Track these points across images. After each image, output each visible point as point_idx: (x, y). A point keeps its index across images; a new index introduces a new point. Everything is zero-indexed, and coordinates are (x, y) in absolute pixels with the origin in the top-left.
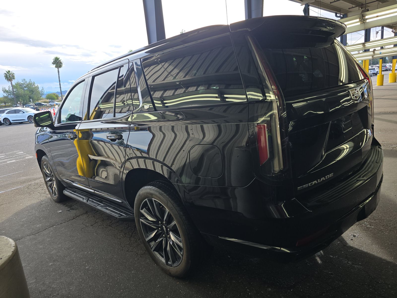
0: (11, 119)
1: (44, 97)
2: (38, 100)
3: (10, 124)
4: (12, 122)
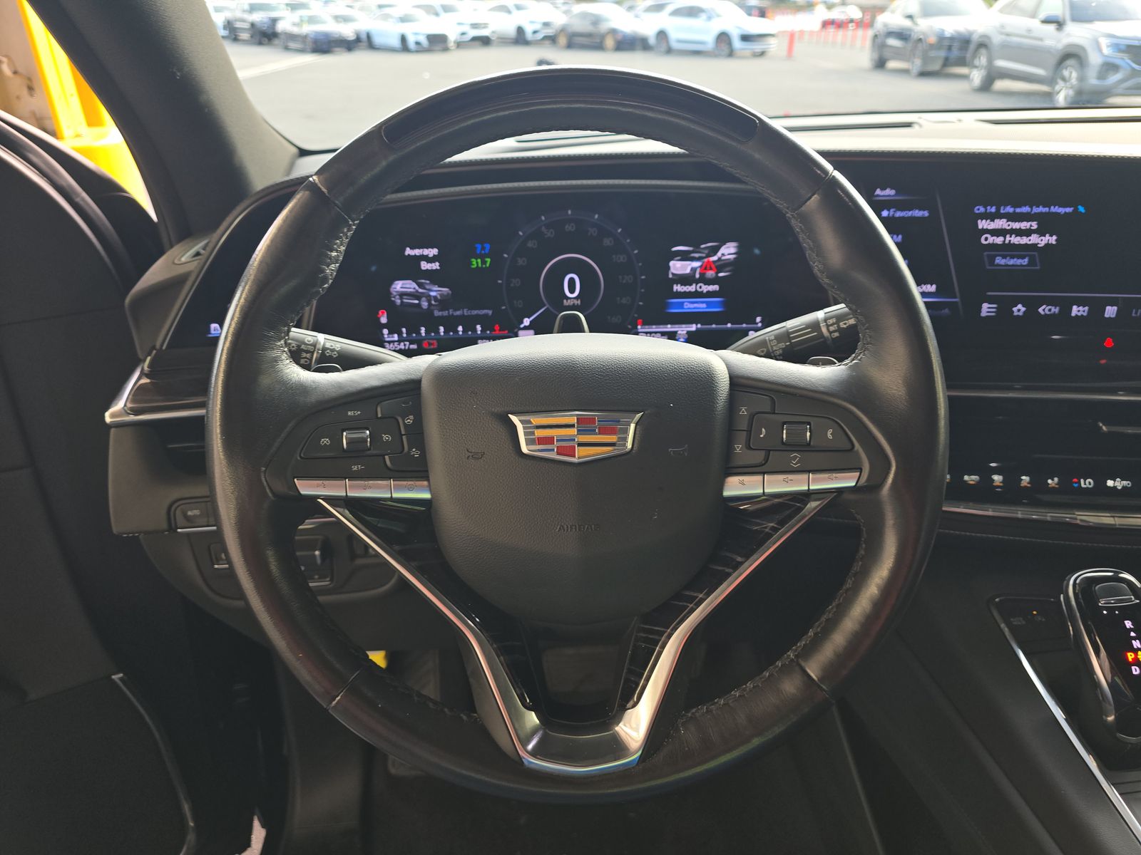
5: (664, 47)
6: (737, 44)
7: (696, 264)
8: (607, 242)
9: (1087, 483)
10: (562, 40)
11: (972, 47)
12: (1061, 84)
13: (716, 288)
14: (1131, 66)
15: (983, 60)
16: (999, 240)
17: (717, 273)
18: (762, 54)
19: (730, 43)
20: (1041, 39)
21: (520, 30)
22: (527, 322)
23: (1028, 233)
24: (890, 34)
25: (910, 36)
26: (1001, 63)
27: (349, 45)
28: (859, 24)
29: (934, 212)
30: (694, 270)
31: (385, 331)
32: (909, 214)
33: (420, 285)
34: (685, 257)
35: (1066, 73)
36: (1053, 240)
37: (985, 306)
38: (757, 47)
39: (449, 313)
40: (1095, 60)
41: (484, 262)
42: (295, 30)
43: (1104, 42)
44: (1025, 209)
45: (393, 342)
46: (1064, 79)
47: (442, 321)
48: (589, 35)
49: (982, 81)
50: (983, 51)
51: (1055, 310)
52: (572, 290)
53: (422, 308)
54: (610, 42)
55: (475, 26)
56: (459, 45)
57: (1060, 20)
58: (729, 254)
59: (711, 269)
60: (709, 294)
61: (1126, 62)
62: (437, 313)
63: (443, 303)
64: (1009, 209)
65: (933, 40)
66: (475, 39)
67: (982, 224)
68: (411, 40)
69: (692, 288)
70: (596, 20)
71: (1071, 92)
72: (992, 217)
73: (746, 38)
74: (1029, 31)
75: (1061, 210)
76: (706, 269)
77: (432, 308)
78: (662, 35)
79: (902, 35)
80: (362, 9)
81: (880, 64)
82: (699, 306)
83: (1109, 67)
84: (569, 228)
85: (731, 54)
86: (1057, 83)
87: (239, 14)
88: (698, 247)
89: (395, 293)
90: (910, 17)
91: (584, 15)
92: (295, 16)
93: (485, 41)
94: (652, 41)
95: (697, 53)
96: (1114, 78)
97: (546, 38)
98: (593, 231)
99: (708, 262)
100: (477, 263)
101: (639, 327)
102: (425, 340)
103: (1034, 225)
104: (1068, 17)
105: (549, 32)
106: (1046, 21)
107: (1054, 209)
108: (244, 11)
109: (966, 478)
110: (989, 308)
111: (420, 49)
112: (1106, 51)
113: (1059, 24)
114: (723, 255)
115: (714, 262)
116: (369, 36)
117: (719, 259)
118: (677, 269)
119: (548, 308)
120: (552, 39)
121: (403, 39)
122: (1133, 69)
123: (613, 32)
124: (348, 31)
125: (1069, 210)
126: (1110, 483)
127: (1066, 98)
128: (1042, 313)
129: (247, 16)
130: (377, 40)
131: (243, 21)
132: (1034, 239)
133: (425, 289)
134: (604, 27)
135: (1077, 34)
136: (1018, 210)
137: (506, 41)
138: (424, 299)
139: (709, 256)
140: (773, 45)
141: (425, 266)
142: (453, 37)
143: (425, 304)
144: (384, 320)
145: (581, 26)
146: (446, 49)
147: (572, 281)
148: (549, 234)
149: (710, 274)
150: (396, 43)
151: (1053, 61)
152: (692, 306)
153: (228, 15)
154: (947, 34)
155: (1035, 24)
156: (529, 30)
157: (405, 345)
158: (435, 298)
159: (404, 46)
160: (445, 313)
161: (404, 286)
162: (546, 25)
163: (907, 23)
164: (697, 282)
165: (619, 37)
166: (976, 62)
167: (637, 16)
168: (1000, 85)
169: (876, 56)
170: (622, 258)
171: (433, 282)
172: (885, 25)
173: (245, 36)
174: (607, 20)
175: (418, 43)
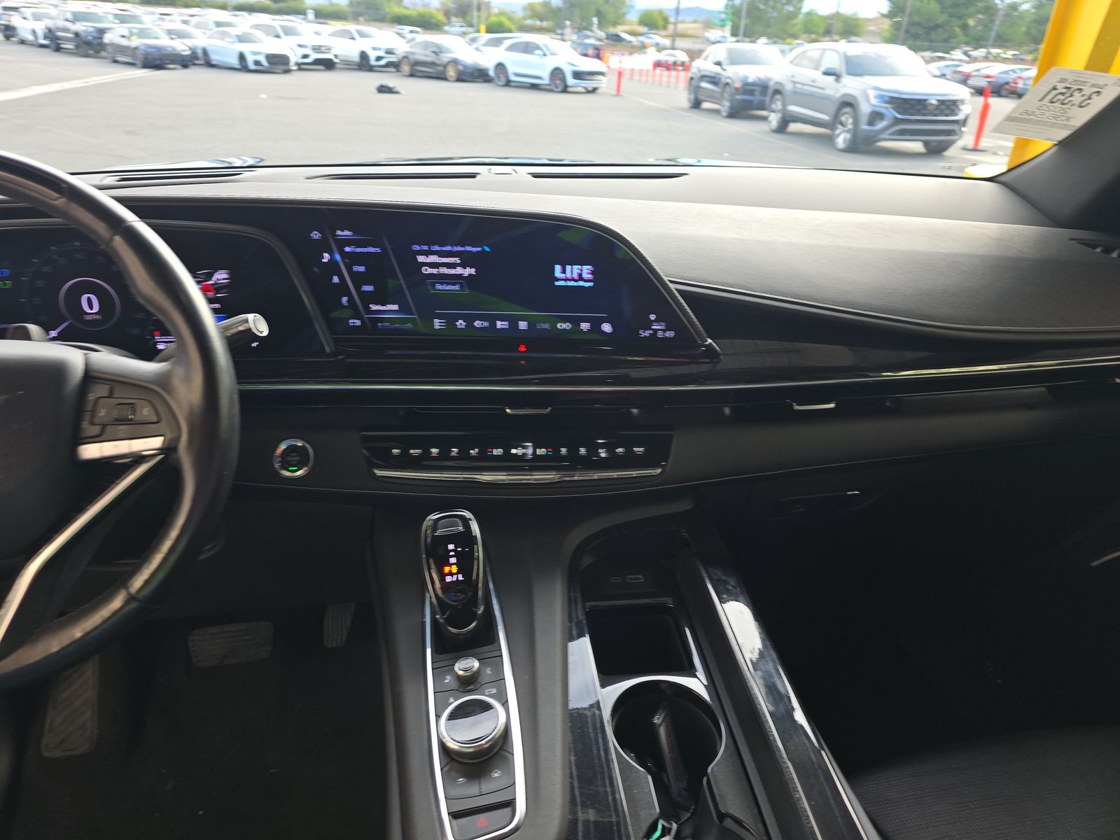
0: (511, 69)
1: (633, 17)
2: (615, 24)
3: (508, 84)
4: (513, 78)
5: (503, 81)
6: (570, 81)
9: (498, 452)
10: (406, 69)
11: (770, 92)
12: (840, 129)
14: (892, 114)
15: (778, 105)
16: (434, 271)
18: (594, 90)
19: (563, 79)
20: (822, 89)
21: (364, 56)
23: (453, 266)
24: (703, 78)
25: (720, 79)
26: (793, 108)
27: (186, 62)
28: (682, 66)
29: (384, 249)
32: (365, 250)
35: (843, 119)
36: (473, 271)
37: (436, 321)
38: (590, 84)
40: (865, 109)
41: (4, 284)
42: (124, 42)
43: (872, 93)
44: (448, 248)
46: (842, 124)
48: (433, 64)
49: (778, 122)
50: (778, 97)
51: (486, 324)
54: (451, 73)
55: (317, 49)
56: (301, 67)
57: (837, 72)
61: (891, 112)
64: (437, 248)
65: (738, 85)
66: (317, 62)
67: (421, 259)
68: (250, 59)
70: (438, 51)
71: (848, 136)
72: (427, 253)
73: (578, 75)
74: (814, 81)
75: (474, 249)
78: (500, 67)
79: (714, 80)
80: (198, 26)
81: (696, 105)
83: (876, 116)
84: (79, 256)
85: (565, 90)
86: (837, 128)
87: (61, 23)
90: (719, 64)
91: (426, 45)
92: (123, 29)
93: (328, 65)
94: (492, 73)
95: (534, 87)
96: (881, 125)
97: (389, 65)
103: (457, 260)
104: (843, 70)
105: (393, 59)
106: (826, 73)
107: (469, 248)
108: (67, 20)
109: (412, 451)
110: (440, 322)
111: (259, 70)
112: (874, 101)
113: (837, 76)
116: (205, 52)
119: (72, 323)
120: (395, 66)
121: (242, 57)
122: (896, 118)
123: (455, 62)
125: (479, 249)
126: (514, 451)
127: (845, 141)
128: (477, 326)
129: (69, 25)
130: (215, 58)
131: (66, 30)
132: (459, 271)
134: (446, 57)
135: (850, 86)
136: (444, 249)
137: (350, 66)
140: (604, 83)
142: (294, 58)
145: (423, 55)
146: (288, 71)
150: (235, 62)
151: (832, 108)
153: (50, 23)
154: (750, 80)
155: (818, 75)
156: (372, 55)
159: (243, 65)
162: (389, 52)
163: (717, 69)
165: (460, 68)
166: (773, 106)
167: (477, 49)
168: (793, 127)
169: (692, 97)
172: (699, 70)
173: (69, 46)
174: (449, 51)
175: (257, 63)
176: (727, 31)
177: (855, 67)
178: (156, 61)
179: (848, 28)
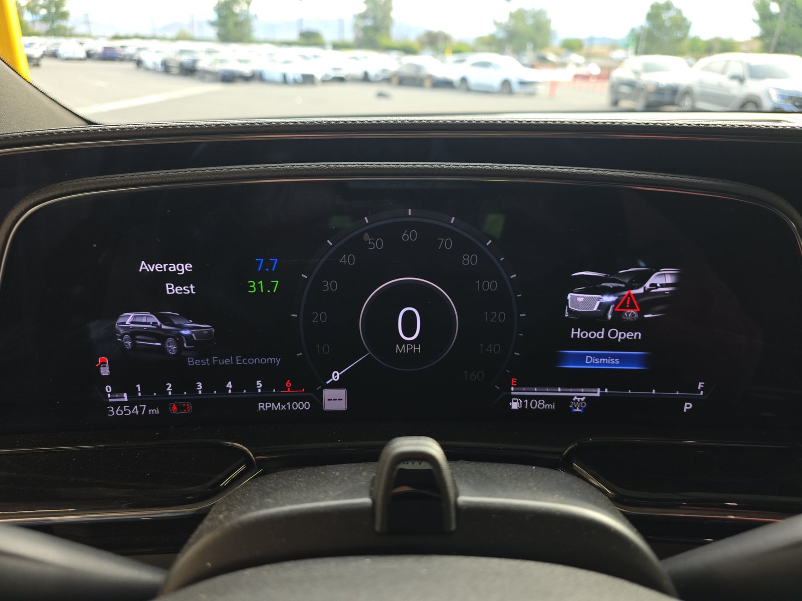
5: (464, 88)
6: (516, 87)
7: (608, 299)
8: (468, 260)
10: (395, 80)
11: (679, 94)
13: (637, 335)
15: (687, 102)
17: (641, 314)
18: (532, 94)
19: (510, 87)
20: (728, 91)
21: (366, 74)
22: (336, 376)
24: (622, 84)
25: (635, 85)
27: (248, 79)
28: (599, 77)
30: (604, 307)
31: (108, 389)
33: (164, 319)
34: (592, 287)
38: (529, 89)
39: (211, 362)
40: (767, 105)
41: (270, 286)
43: (774, 93)
45: (122, 404)
47: (199, 373)
48: (413, 78)
50: (687, 97)
52: (409, 331)
53: (168, 354)
54: (428, 84)
55: (335, 70)
56: (324, 81)
57: (742, 77)
58: (662, 286)
59: (632, 307)
60: (626, 345)
61: (790, 108)
62: (191, 362)
63: (201, 346)
65: (652, 88)
66: (335, 79)
68: (290, 77)
69: (600, 335)
70: (419, 68)
73: (522, 83)
74: (722, 84)
76: (624, 306)
77: (184, 353)
78: (464, 80)
79: (631, 84)
81: (615, 103)
82: (610, 362)
84: (407, 236)
85: (511, 93)
87: (172, 57)
88: (615, 272)
89: (122, 331)
90: (636, 73)
91: (410, 64)
92: (210, 59)
93: (341, 80)
94: (457, 83)
97: (384, 79)
98: (446, 243)
99: (629, 295)
100: (258, 286)
101: (512, 389)
102: (173, 401)
104: (747, 74)
105: (386, 75)
106: (732, 78)
108: (176, 54)
111: (295, 82)
112: (774, 100)
113: (741, 80)
114: (654, 285)
115: (637, 296)
116: (261, 74)
117: (647, 292)
118: (577, 304)
119: (370, 354)
120: (388, 80)
121: (285, 77)
123: (430, 76)
124: (246, 70)
129: (176, 57)
130: (267, 76)
131: (174, 61)
133: (173, 325)
134: (424, 73)
135: (753, 87)
137: (355, 80)
138: (170, 340)
139: (630, 287)
140: (540, 90)
141: (171, 289)
142: (318, 76)
143: (172, 348)
144: (105, 371)
145: (407, 72)
146: (315, 84)
147: (409, 316)
148: (376, 244)
149: (631, 314)
150: (279, 79)
152: (597, 361)
153: (165, 57)
154: (662, 85)
155: (725, 79)
156: (372, 74)
157: (140, 409)
158: (188, 337)
159: (285, 81)
160: (206, 362)
161: (138, 320)
162: (384, 70)
163: (633, 77)
164: (608, 325)
165: (434, 80)
166: (683, 104)
167: (447, 66)
169: (612, 98)
170: (490, 286)
171: (187, 315)
172: (619, 78)
173: (175, 70)
174: (426, 69)
175: (295, 79)
176: (631, 50)
177: (756, 73)
178: (229, 78)
179: (727, 47)
